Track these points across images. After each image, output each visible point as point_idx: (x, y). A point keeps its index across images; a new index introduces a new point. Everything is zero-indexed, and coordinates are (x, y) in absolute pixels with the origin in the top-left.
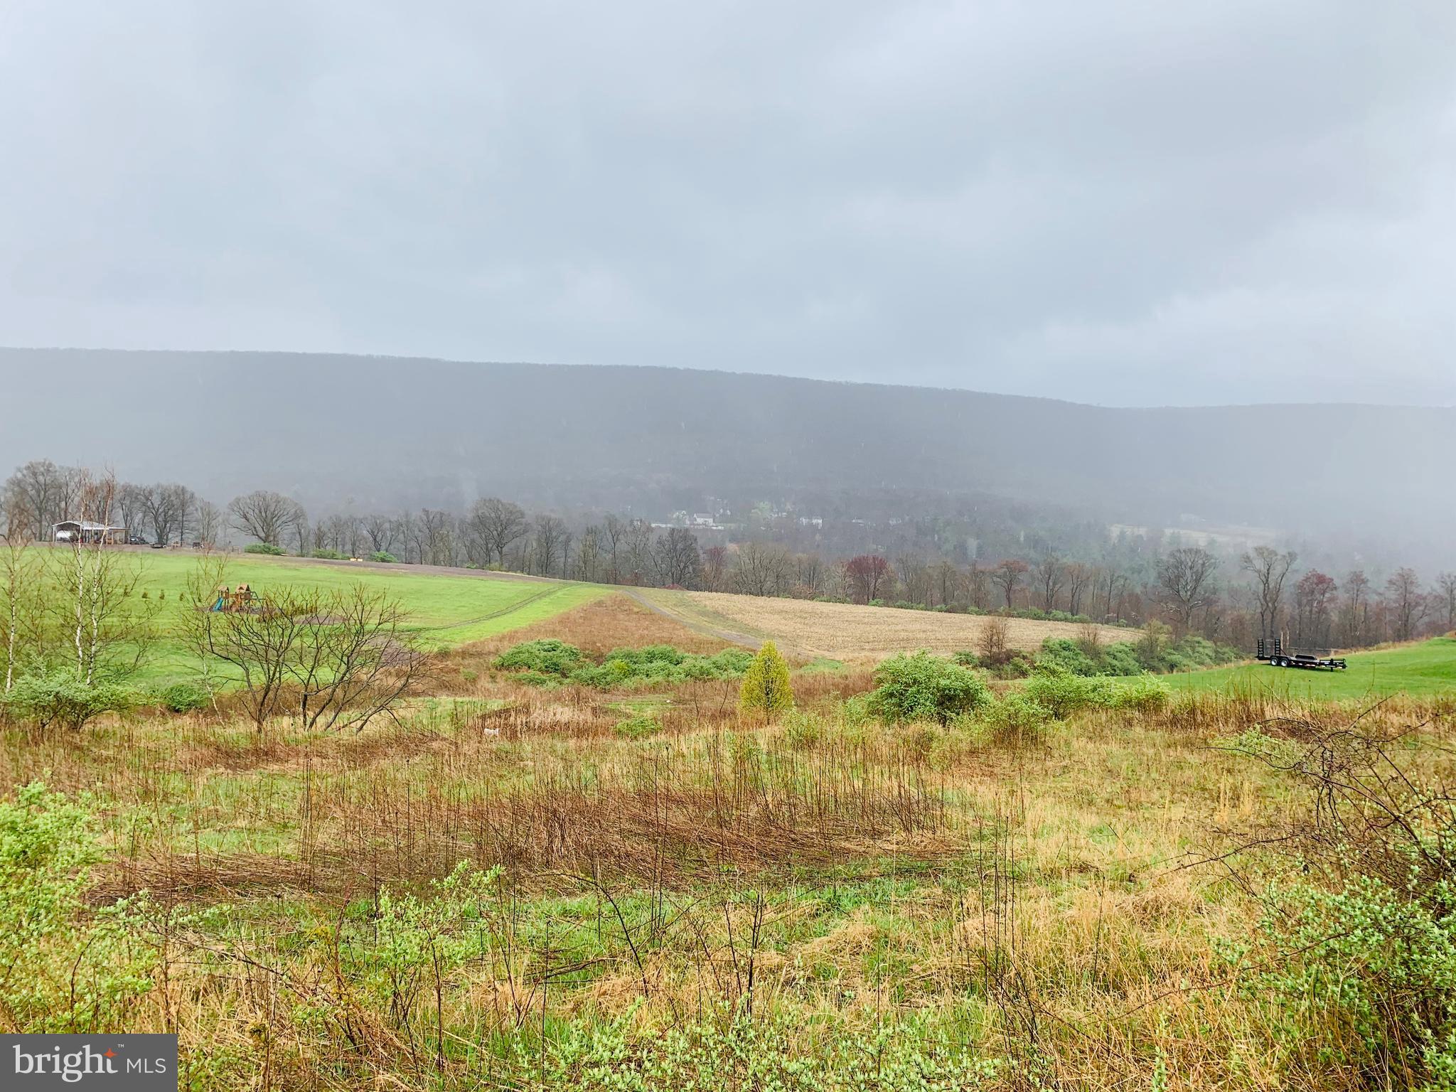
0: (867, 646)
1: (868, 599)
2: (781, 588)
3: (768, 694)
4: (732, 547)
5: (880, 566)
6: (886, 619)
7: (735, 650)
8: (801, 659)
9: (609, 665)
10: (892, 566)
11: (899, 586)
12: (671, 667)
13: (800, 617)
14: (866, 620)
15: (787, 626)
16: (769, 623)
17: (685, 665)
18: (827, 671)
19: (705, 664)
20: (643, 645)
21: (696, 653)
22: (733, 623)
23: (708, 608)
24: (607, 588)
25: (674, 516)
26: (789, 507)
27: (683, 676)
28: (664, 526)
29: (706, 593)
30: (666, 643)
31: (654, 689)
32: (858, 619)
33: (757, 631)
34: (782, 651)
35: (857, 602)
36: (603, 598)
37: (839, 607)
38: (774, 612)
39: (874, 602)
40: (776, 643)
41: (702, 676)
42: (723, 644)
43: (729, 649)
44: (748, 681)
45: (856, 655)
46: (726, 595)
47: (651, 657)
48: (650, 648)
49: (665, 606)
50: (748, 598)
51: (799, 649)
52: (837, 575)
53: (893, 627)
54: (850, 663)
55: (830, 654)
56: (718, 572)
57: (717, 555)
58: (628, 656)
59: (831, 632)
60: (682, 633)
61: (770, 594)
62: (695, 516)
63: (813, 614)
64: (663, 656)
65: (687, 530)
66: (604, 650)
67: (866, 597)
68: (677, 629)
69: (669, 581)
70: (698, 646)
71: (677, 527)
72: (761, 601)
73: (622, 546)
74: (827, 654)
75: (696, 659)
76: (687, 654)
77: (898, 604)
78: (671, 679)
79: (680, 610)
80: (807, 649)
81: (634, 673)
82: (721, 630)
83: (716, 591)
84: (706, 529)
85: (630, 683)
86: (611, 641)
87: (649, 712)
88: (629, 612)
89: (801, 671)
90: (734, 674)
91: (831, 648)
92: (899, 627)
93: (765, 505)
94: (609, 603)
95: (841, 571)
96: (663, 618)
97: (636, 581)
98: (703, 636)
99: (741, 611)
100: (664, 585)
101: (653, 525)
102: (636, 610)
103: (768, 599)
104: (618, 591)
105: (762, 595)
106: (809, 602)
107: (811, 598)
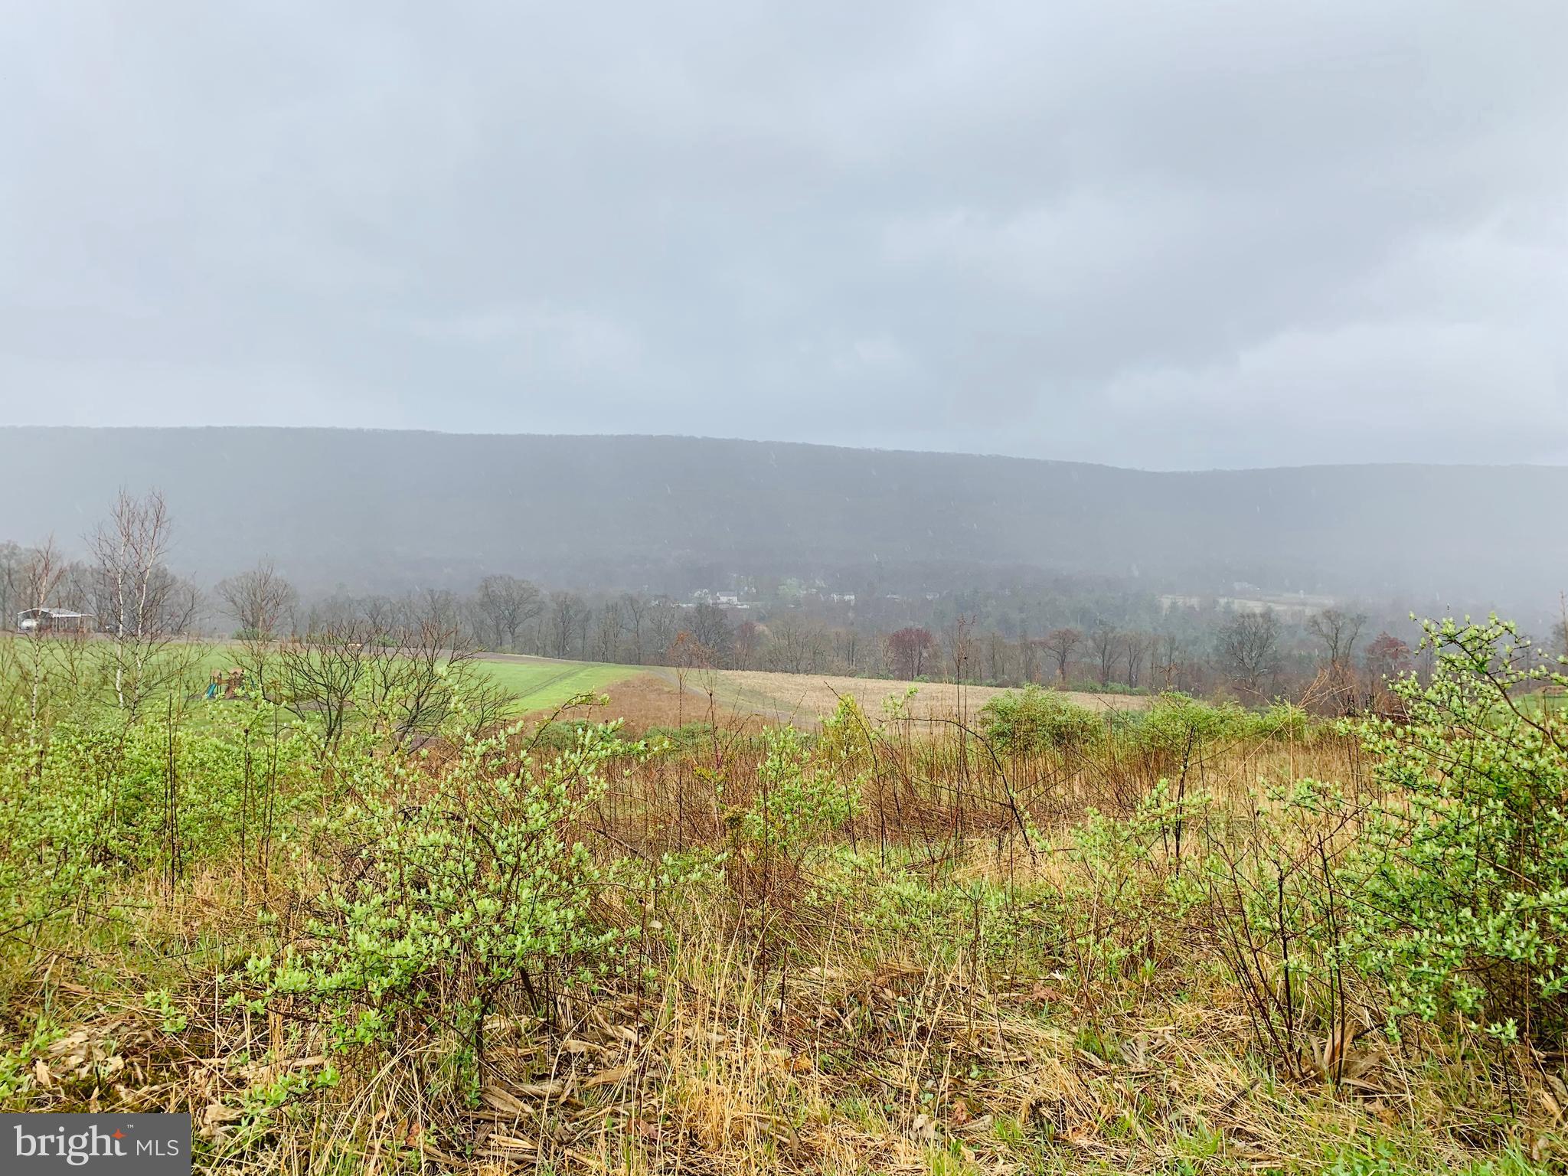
1: (913, 676)
5: (924, 638)
6: (935, 695)
10: (937, 637)
11: (946, 661)
20: (679, 723)
22: (773, 701)
23: (743, 687)
24: (636, 668)
26: (818, 583)
28: (686, 606)
29: (740, 672)
33: (800, 709)
35: (901, 678)
36: (629, 679)
37: (882, 683)
38: (814, 689)
39: (920, 678)
46: (761, 674)
48: (688, 726)
50: (785, 675)
52: (879, 650)
57: (747, 630)
61: (807, 672)
62: (718, 594)
63: (857, 690)
65: (711, 609)
67: (910, 673)
69: (698, 661)
71: (700, 606)
72: (799, 679)
73: (646, 623)
77: (944, 679)
79: (714, 688)
82: (760, 708)
83: (750, 670)
84: (732, 609)
86: (645, 720)
88: (660, 692)
93: (792, 581)
94: (636, 683)
95: (882, 646)
96: (698, 697)
97: (662, 660)
98: (743, 714)
99: (780, 689)
101: (676, 605)
102: (666, 689)
103: (806, 677)
104: (645, 672)
105: (799, 673)
106: (850, 679)
107: (852, 675)
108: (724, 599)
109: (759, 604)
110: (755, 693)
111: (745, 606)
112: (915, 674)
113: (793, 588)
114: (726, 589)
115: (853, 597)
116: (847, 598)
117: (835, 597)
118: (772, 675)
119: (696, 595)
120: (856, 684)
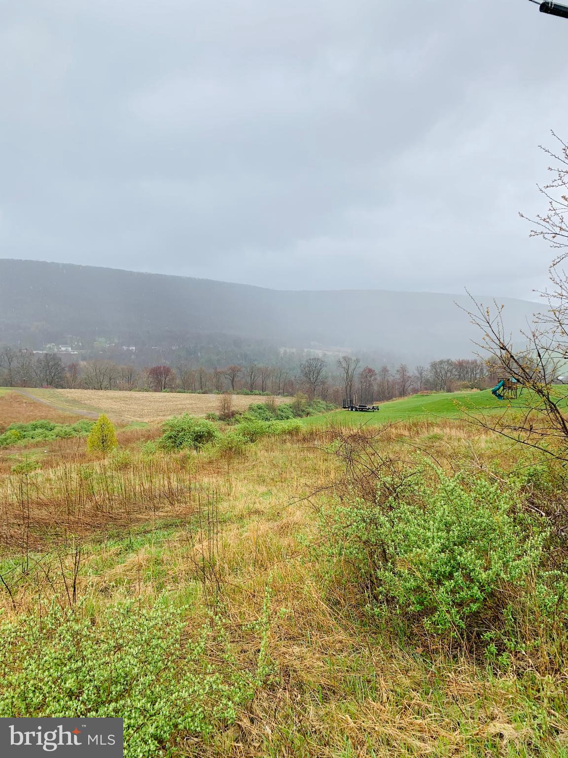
0: (161, 414)
1: (161, 389)
2: (112, 386)
3: (103, 443)
4: (83, 364)
5: (167, 371)
6: (171, 399)
7: (85, 421)
8: (124, 422)
9: (8, 433)
10: (174, 371)
11: (178, 381)
12: (46, 432)
13: (123, 400)
14: (160, 400)
15: (116, 406)
16: (105, 404)
17: (55, 431)
18: (138, 428)
19: (68, 429)
20: (30, 420)
21: (63, 423)
22: (85, 406)
23: (69, 398)
24: (7, 389)
26: (116, 341)
27: (54, 437)
28: (41, 352)
29: (68, 390)
30: (44, 419)
31: (37, 445)
32: (156, 399)
33: (99, 410)
34: (112, 420)
35: (156, 391)
36: (3, 395)
37: (146, 394)
38: (108, 398)
39: (165, 390)
40: (107, 415)
41: (66, 436)
42: (78, 418)
43: (82, 420)
44: (92, 436)
45: (155, 418)
46: (80, 390)
47: (35, 427)
48: (34, 422)
49: (43, 398)
50: (93, 391)
51: (123, 418)
52: (144, 377)
53: (175, 403)
54: (152, 423)
55: (141, 419)
56: (75, 378)
57: (74, 368)
58: (21, 427)
59: (141, 407)
60: (53, 413)
61: (106, 389)
62: (60, 346)
63: (131, 398)
64: (42, 427)
65: (55, 354)
66: (5, 425)
68: (50, 411)
69: (45, 384)
70: (64, 420)
71: (50, 353)
72: (101, 393)
73: (15, 364)
74: (138, 419)
75: (62, 427)
76: (57, 424)
77: (177, 390)
78: (47, 439)
79: (52, 400)
80: (128, 417)
81: (24, 437)
82: (77, 410)
83: (74, 388)
84: (68, 354)
85: (22, 443)
86: (10, 419)
87: (33, 458)
88: (20, 403)
89: (124, 429)
90: (85, 434)
91: (141, 416)
92: (178, 403)
93: (103, 340)
94: (7, 398)
95: (146, 375)
96: (41, 405)
97: (25, 384)
98: (67, 413)
99: (89, 399)
100: (42, 386)
101: (34, 352)
102: (25, 401)
103: (105, 392)
104: (13, 391)
105: (102, 390)
106: (129, 392)
107: (130, 390)
108: (63, 349)
109: (83, 351)
110: (75, 402)
111: (75, 353)
112: (163, 388)
113: (102, 343)
114: (65, 344)
115: (134, 348)
116: (131, 348)
117: (125, 348)
118: (86, 391)
119: (47, 347)
120: (131, 395)
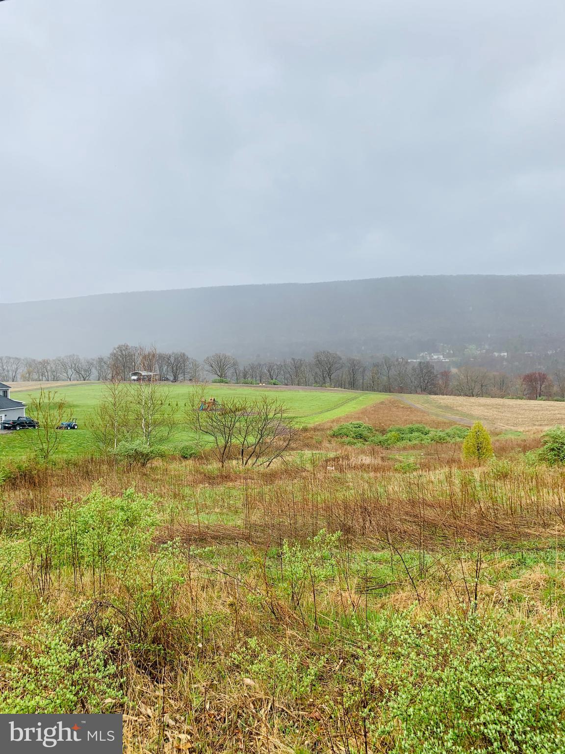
0: (537, 423)
1: (537, 397)
2: (484, 392)
3: (478, 450)
4: (454, 370)
5: (543, 378)
6: (548, 408)
7: (458, 427)
8: (498, 430)
9: (389, 435)
10: (551, 377)
11: (555, 389)
12: (423, 436)
13: (496, 408)
14: (536, 408)
15: (490, 413)
16: (477, 411)
17: (430, 435)
18: (513, 437)
19: (442, 434)
20: (407, 424)
21: (436, 428)
22: (457, 412)
23: (442, 404)
24: (386, 395)
25: (421, 355)
26: (487, 347)
27: (429, 441)
29: (441, 396)
30: (419, 423)
31: (414, 447)
32: (531, 408)
33: (472, 416)
34: (486, 427)
35: (530, 399)
36: (384, 400)
37: (519, 402)
38: (480, 405)
39: (540, 398)
40: (482, 422)
41: (440, 441)
42: (451, 423)
43: (455, 426)
44: (467, 443)
45: (531, 428)
46: (452, 397)
47: (412, 431)
48: (411, 426)
49: (418, 403)
50: (465, 398)
51: (496, 425)
53: (553, 412)
54: (527, 433)
55: (515, 428)
56: (447, 386)
57: (446, 375)
58: (399, 430)
59: (515, 415)
60: (427, 417)
61: (478, 395)
62: (432, 354)
63: (503, 406)
64: (418, 430)
65: (428, 362)
66: (386, 427)
67: (535, 395)
68: (425, 416)
69: (419, 390)
70: (437, 425)
71: (423, 361)
72: (472, 399)
73: (393, 372)
74: (512, 428)
75: (436, 432)
76: (431, 429)
77: (555, 398)
78: (423, 442)
79: (426, 405)
80: (500, 426)
81: (402, 439)
82: (450, 416)
83: (447, 395)
84: (440, 362)
85: (400, 444)
86: (389, 422)
87: (412, 460)
88: (398, 407)
89: (497, 438)
90: (458, 440)
91: (515, 425)
92: (556, 412)
93: (473, 347)
94: (387, 402)
95: (519, 381)
96: (417, 410)
97: (401, 390)
98: (440, 419)
99: (461, 405)
100: (417, 392)
101: (409, 361)
102: (402, 406)
103: (477, 399)
104: (392, 396)
105: (473, 396)
108: (435, 357)
109: (454, 359)
111: (447, 360)
113: (473, 350)
114: (436, 351)
115: (506, 354)
116: (502, 354)
117: (496, 354)
